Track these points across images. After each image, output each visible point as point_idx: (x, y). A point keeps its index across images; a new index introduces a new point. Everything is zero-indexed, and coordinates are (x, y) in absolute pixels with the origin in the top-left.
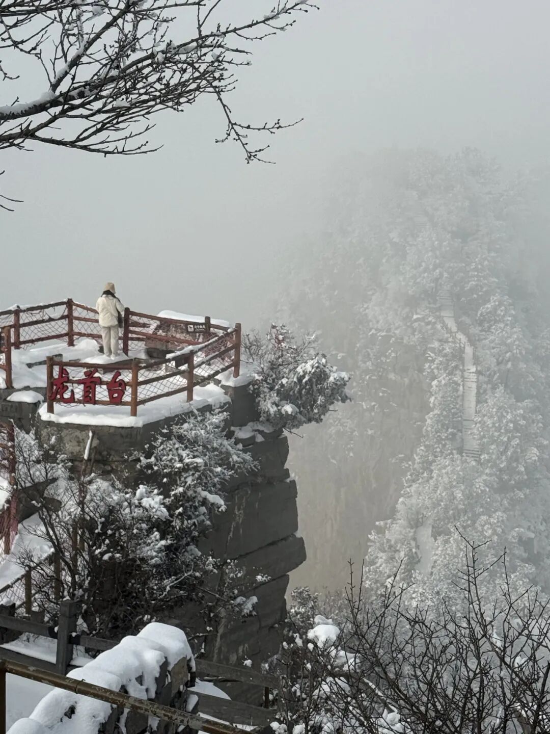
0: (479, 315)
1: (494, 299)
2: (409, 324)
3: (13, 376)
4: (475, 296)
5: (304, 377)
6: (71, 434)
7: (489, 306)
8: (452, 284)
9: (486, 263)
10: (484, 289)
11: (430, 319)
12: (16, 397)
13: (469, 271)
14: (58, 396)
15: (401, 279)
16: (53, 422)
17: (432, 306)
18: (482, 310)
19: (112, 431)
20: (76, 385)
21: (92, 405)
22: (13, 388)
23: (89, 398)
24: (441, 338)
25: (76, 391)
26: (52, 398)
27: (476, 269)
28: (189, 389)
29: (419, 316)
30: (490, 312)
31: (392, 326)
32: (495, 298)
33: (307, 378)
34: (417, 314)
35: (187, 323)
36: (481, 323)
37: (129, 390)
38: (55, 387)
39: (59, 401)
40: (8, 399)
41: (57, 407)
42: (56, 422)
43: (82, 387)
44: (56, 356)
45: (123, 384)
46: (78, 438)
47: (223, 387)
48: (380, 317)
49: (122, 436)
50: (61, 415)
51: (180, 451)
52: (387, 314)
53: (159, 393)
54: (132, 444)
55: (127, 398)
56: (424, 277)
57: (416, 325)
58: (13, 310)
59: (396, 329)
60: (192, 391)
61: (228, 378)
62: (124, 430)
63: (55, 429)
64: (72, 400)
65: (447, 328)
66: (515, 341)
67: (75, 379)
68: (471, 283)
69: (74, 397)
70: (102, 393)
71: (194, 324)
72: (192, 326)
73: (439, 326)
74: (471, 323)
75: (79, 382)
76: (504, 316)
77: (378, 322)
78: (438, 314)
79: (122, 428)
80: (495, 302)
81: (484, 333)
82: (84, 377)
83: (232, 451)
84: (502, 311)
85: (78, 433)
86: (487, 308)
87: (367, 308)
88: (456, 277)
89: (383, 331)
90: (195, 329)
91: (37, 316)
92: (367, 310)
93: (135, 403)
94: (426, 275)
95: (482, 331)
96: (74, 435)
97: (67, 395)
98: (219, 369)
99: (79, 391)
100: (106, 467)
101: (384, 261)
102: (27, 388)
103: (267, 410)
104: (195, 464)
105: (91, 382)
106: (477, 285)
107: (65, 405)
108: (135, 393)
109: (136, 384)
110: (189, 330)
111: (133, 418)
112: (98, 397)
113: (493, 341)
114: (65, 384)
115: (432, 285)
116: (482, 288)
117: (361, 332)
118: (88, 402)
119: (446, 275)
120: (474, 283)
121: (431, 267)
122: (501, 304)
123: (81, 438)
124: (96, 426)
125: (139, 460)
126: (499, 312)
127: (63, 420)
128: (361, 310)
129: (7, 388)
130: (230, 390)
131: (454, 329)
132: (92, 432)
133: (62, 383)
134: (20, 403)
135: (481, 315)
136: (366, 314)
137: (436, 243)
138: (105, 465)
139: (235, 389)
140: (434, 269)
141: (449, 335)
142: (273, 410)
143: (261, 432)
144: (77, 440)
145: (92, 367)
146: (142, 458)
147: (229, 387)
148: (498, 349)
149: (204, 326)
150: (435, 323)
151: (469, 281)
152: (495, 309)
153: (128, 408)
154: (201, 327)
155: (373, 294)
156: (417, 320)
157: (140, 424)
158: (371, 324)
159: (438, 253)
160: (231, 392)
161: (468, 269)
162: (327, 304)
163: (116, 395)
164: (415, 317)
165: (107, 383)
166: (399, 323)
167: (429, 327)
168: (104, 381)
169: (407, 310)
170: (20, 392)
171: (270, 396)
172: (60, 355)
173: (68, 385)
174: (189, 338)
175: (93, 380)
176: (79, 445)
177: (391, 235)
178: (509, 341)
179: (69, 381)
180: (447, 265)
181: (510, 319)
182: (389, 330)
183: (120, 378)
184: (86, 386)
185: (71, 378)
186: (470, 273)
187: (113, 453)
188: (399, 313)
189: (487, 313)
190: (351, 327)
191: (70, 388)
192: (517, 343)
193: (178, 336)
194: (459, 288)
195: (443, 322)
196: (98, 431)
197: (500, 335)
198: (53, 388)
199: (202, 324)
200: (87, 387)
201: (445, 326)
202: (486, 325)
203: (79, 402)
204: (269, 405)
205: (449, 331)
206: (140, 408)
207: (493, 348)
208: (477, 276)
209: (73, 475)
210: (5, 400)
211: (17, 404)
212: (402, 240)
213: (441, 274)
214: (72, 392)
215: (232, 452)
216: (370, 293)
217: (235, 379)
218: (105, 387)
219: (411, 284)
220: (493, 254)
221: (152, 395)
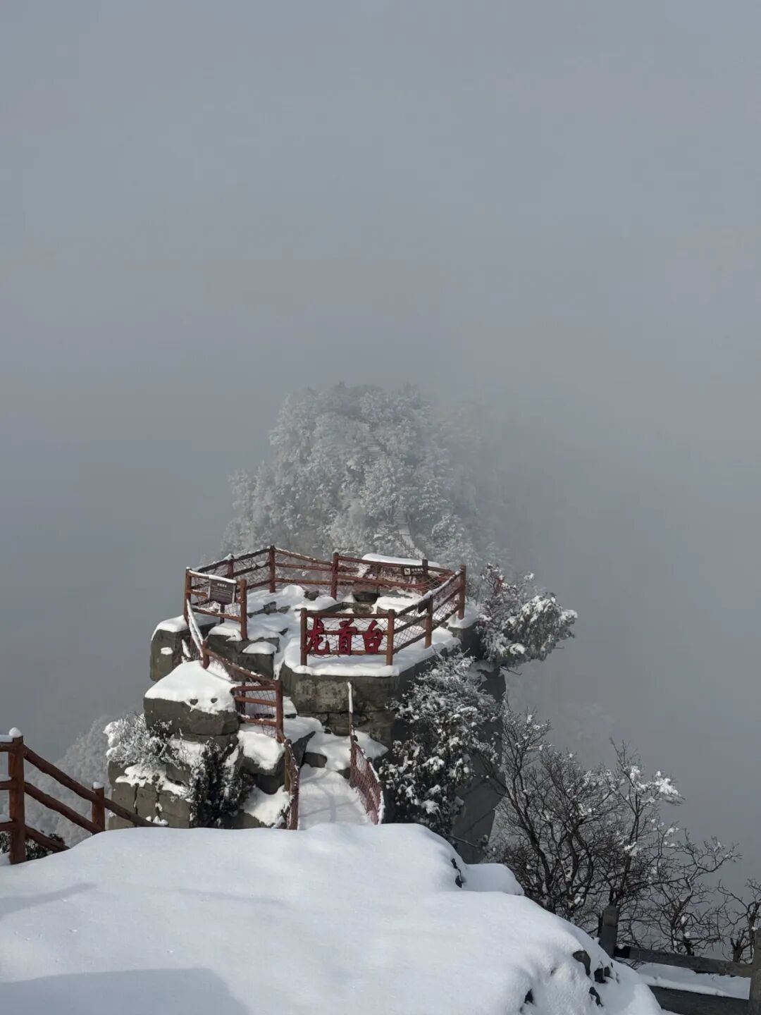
0: (433, 532)
1: (445, 519)
2: (370, 543)
3: (248, 628)
4: (428, 515)
5: (530, 616)
6: (328, 686)
7: (442, 524)
8: (408, 506)
9: (436, 486)
10: (436, 509)
11: (389, 538)
12: (252, 649)
13: (422, 494)
14: (313, 648)
15: (362, 502)
16: (309, 675)
17: (390, 525)
18: (435, 528)
19: (370, 682)
20: (329, 636)
21: (346, 656)
22: (248, 639)
23: (345, 648)
24: (400, 554)
25: (330, 642)
26: (307, 650)
27: (428, 492)
28: (428, 635)
29: (378, 535)
30: (443, 530)
31: (355, 545)
32: (447, 517)
33: (535, 617)
34: (377, 533)
35: (403, 567)
36: (435, 539)
37: (385, 639)
38: (309, 639)
39: (312, 653)
40: (244, 651)
41: (310, 658)
42: (311, 674)
43: (337, 637)
44: (271, 603)
45: (380, 634)
46: (335, 689)
47: (451, 629)
48: (343, 538)
49: (380, 685)
50: (314, 666)
51: (437, 699)
52: (349, 534)
53: (408, 639)
54: (390, 694)
55: (383, 647)
56: (382, 501)
57: (377, 543)
58: (229, 560)
59: (359, 547)
60: (431, 634)
61: (454, 621)
62: (382, 680)
63: (311, 681)
64: (327, 651)
65: (405, 546)
66: (468, 555)
67: (330, 630)
68: (424, 504)
69: (329, 648)
70: (358, 643)
71: (411, 567)
72: (409, 569)
73: (398, 544)
74: (426, 540)
75: (334, 633)
76: (455, 533)
77: (340, 542)
78: (395, 532)
79: (381, 678)
80: (446, 520)
81: (438, 549)
82: (339, 627)
83: (479, 694)
84: (452, 528)
85: (334, 685)
86: (440, 526)
87: (330, 529)
88: (411, 499)
89: (345, 549)
90: (412, 572)
91: (247, 564)
92: (329, 532)
93: (392, 651)
94: (384, 498)
95: (438, 546)
96: (330, 687)
97: (322, 647)
98: (448, 612)
99: (334, 641)
100: (362, 718)
101: (343, 486)
102: (261, 640)
103: (495, 650)
104: (469, 714)
105: (347, 633)
106: (429, 506)
107: (319, 656)
108: (391, 641)
109: (393, 631)
110: (406, 573)
111: (389, 667)
112: (354, 647)
113: (448, 556)
114: (320, 636)
115: (390, 507)
116: (434, 507)
117: (324, 551)
118: (344, 653)
119: (402, 498)
120: (427, 504)
121: (388, 491)
122: (452, 521)
123: (337, 690)
124: (355, 678)
125: (397, 710)
126: (450, 529)
127: (319, 672)
128: (324, 531)
129: (243, 640)
130: (459, 632)
131: (412, 545)
132: (351, 683)
133: (317, 635)
134: (257, 655)
135: (435, 532)
136: (328, 536)
137: (392, 469)
138: (361, 715)
139: (463, 631)
140: (392, 492)
141: (407, 551)
142: (502, 650)
143: (484, 672)
144: (333, 691)
145: (347, 618)
146: (401, 708)
147: (456, 629)
148: (454, 563)
149: (422, 569)
150: (394, 541)
151: (423, 503)
152: (447, 526)
153: (384, 657)
154: (419, 570)
155: (334, 517)
156: (378, 539)
157: (397, 673)
158: (334, 544)
159: (394, 478)
160: (459, 634)
161: (421, 491)
162: (291, 527)
163: (372, 645)
164: (376, 536)
165: (363, 633)
166: (361, 542)
167: (389, 544)
168: (359, 631)
169: (368, 530)
170: (256, 644)
171: (497, 636)
172: (274, 603)
173: (323, 636)
174: (402, 581)
175: (349, 630)
176: (335, 697)
177: (349, 463)
178: (463, 555)
179: (324, 632)
180: (403, 489)
181: (460, 535)
182: (352, 548)
183: (376, 627)
184: (342, 636)
185: (326, 629)
186: (423, 496)
187: (368, 703)
188: (360, 533)
189: (440, 531)
190: (314, 547)
191: (325, 640)
192: (470, 556)
193: (388, 579)
194: (413, 509)
195: (402, 540)
196: (357, 681)
197: (455, 550)
198: (306, 639)
199: (419, 567)
200: (344, 637)
201: (403, 543)
202: (440, 541)
203: (334, 653)
204: (498, 645)
205: (408, 548)
206: (395, 657)
207: (448, 562)
208: (429, 498)
209: (328, 728)
210: (241, 652)
211: (254, 657)
212: (359, 467)
213: (397, 497)
214: (327, 643)
215: (479, 696)
216: (331, 516)
217: (461, 621)
218: (360, 637)
219: (371, 506)
220: (440, 478)
221: (403, 642)
